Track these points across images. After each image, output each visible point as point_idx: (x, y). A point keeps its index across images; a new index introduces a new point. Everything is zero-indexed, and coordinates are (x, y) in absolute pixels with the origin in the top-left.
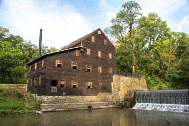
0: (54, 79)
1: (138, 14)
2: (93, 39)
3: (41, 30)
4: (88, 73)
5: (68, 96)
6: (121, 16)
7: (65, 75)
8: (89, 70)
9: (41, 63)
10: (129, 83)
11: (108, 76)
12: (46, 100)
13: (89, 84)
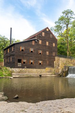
0: (19, 58)
1: (72, 18)
2: (43, 34)
3: (11, 28)
4: (40, 55)
5: (28, 69)
6: (62, 19)
7: (26, 56)
8: (40, 53)
9: (12, 49)
10: (65, 62)
11: (52, 57)
12: (15, 71)
13: (40, 62)
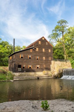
1: (66, 26)
3: (14, 39)
4: (37, 60)
5: (27, 73)
6: (57, 28)
7: (25, 62)
8: (37, 59)
10: (60, 65)
11: (49, 61)
12: (16, 75)
13: (38, 66)
